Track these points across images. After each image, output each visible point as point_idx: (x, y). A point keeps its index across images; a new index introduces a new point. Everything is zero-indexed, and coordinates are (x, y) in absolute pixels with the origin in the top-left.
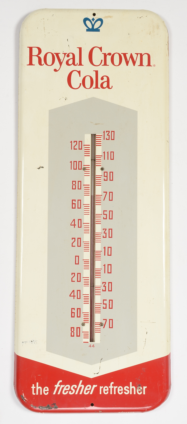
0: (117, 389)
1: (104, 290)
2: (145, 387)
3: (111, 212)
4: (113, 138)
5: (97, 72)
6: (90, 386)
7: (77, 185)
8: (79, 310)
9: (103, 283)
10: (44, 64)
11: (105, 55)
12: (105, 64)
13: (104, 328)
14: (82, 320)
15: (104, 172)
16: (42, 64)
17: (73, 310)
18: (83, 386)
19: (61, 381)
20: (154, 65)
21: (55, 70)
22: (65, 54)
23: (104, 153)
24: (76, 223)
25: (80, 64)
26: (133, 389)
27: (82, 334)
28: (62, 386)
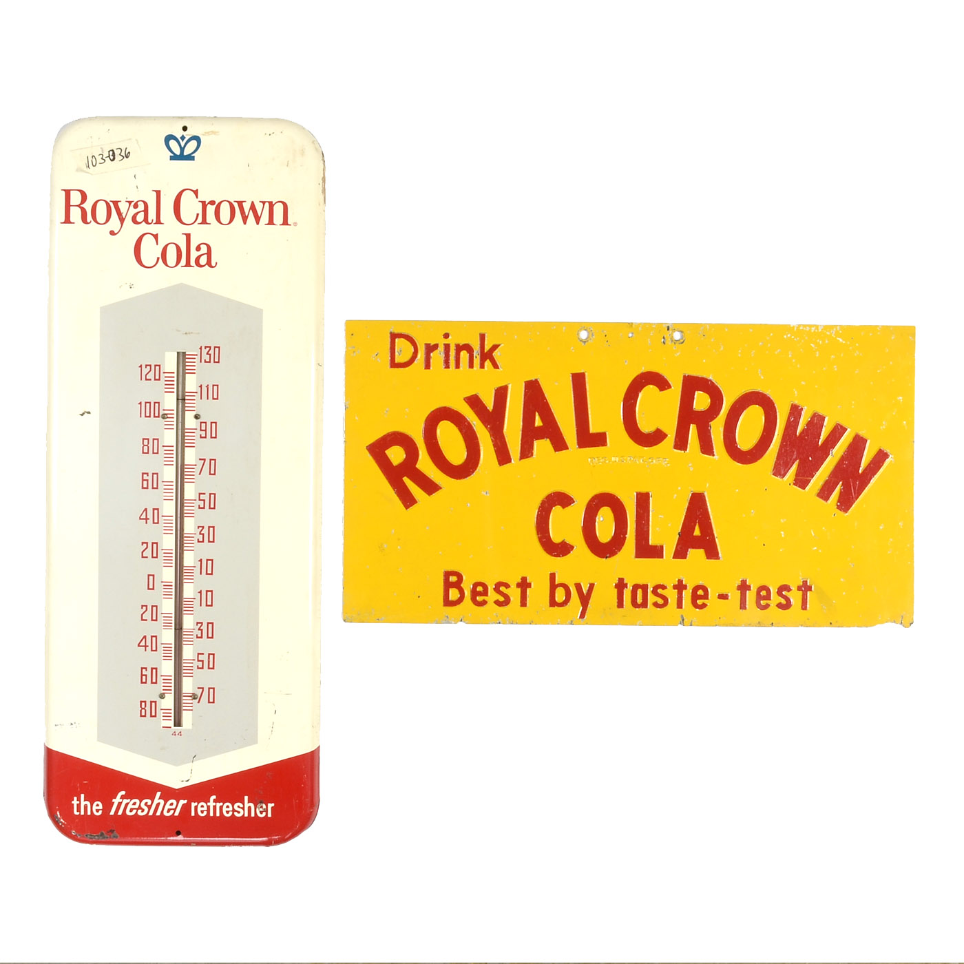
0: (221, 808)
1: (200, 635)
2: (271, 805)
3: (212, 496)
4: (217, 360)
5: (188, 236)
6: (174, 802)
7: (151, 445)
8: (154, 671)
9: (197, 623)
10: (92, 221)
11: (204, 205)
12: (204, 222)
13: (199, 702)
14: (159, 687)
15: (201, 423)
16: (88, 221)
17: (144, 670)
18: (162, 802)
19: (123, 793)
20: (295, 224)
21: (112, 233)
22: (130, 203)
23: (201, 386)
24: (150, 515)
25: (158, 222)
26: (249, 808)
27: (160, 714)
28: (125, 801)
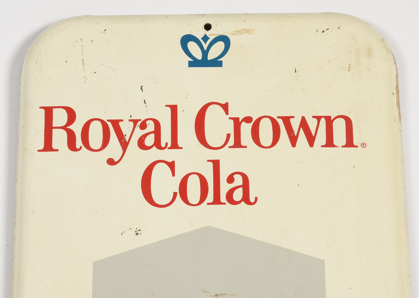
5: (216, 164)
10: (83, 147)
11: (237, 123)
12: (238, 144)
16: (78, 147)
20: (364, 145)
21: (111, 162)
22: (135, 122)
25: (175, 145)
